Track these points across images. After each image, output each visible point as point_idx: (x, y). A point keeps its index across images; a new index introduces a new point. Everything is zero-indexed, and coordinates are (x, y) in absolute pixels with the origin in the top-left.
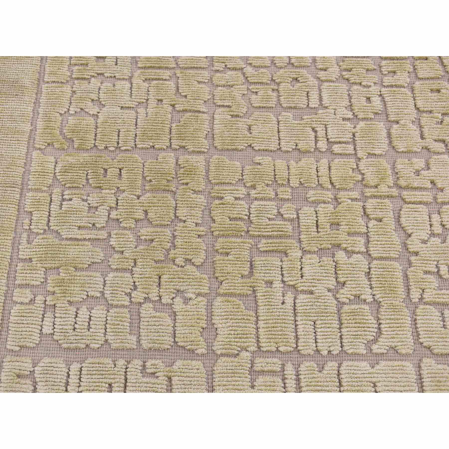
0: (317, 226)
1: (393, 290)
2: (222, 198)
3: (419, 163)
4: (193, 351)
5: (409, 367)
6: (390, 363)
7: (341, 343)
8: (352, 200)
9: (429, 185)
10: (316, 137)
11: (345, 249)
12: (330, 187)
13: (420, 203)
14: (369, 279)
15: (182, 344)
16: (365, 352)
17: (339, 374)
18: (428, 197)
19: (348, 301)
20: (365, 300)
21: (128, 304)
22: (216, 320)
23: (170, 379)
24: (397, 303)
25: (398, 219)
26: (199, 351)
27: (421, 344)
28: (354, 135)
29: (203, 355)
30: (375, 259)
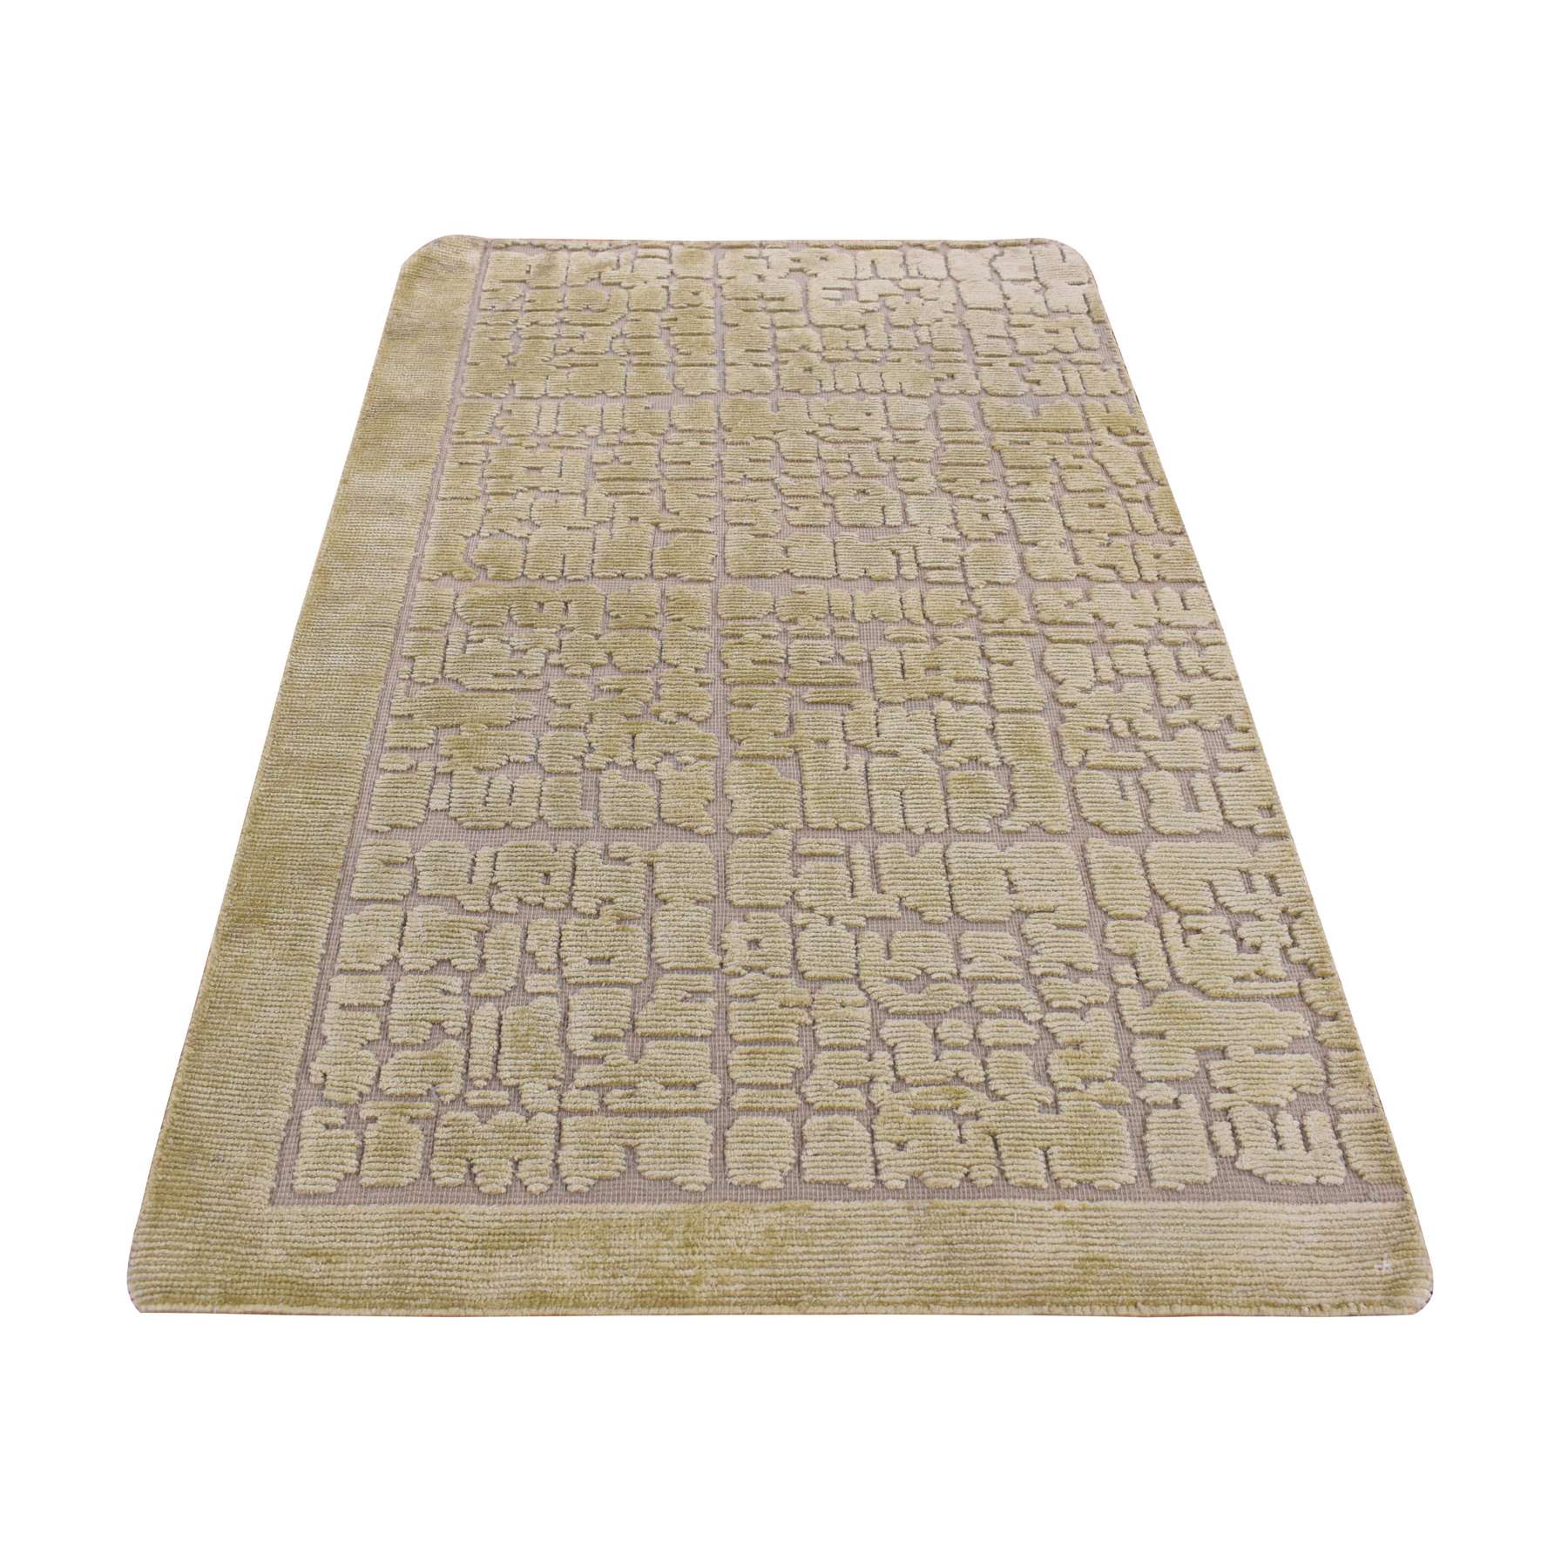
0: (903, 672)
1: (1035, 751)
2: (739, 636)
3: (1075, 593)
4: (691, 830)
5: (1067, 850)
6: (1033, 844)
7: (948, 818)
8: (961, 638)
9: (1092, 621)
10: (898, 562)
11: (951, 699)
12: (923, 621)
13: (1077, 641)
14: (994, 738)
15: (672, 820)
16: (988, 829)
17: (945, 857)
18: (1090, 634)
19: (957, 765)
20: (987, 764)
21: (579, 770)
22: (731, 790)
23: (651, 866)
24: (1043, 766)
25: (1040, 664)
26: (703, 830)
27: (1085, 819)
28: (962, 559)
29: (708, 835)
30: (1003, 712)
